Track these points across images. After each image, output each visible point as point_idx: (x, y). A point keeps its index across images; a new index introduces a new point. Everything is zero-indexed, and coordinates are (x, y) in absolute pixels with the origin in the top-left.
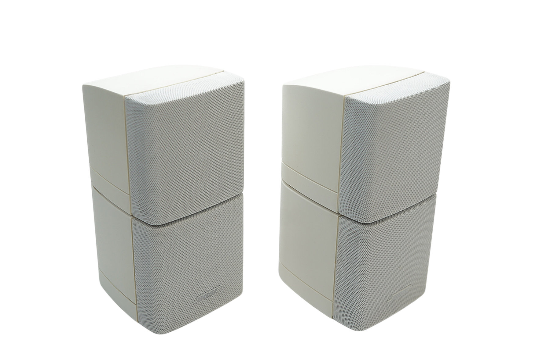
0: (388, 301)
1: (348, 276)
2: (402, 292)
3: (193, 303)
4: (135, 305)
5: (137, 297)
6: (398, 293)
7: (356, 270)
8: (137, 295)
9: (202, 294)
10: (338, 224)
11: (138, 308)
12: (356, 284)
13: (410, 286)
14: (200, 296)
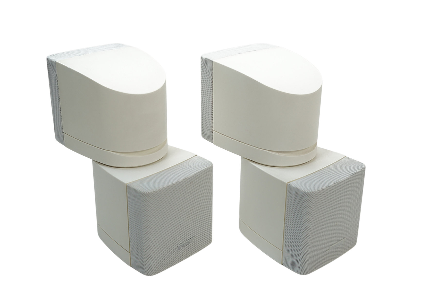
0: (327, 251)
1: (295, 230)
2: (338, 244)
3: (174, 251)
4: (128, 253)
5: (130, 246)
6: (334, 245)
7: (301, 226)
8: (130, 245)
9: (182, 243)
10: (287, 188)
11: (131, 255)
12: (301, 237)
13: (344, 239)
14: (179, 245)
